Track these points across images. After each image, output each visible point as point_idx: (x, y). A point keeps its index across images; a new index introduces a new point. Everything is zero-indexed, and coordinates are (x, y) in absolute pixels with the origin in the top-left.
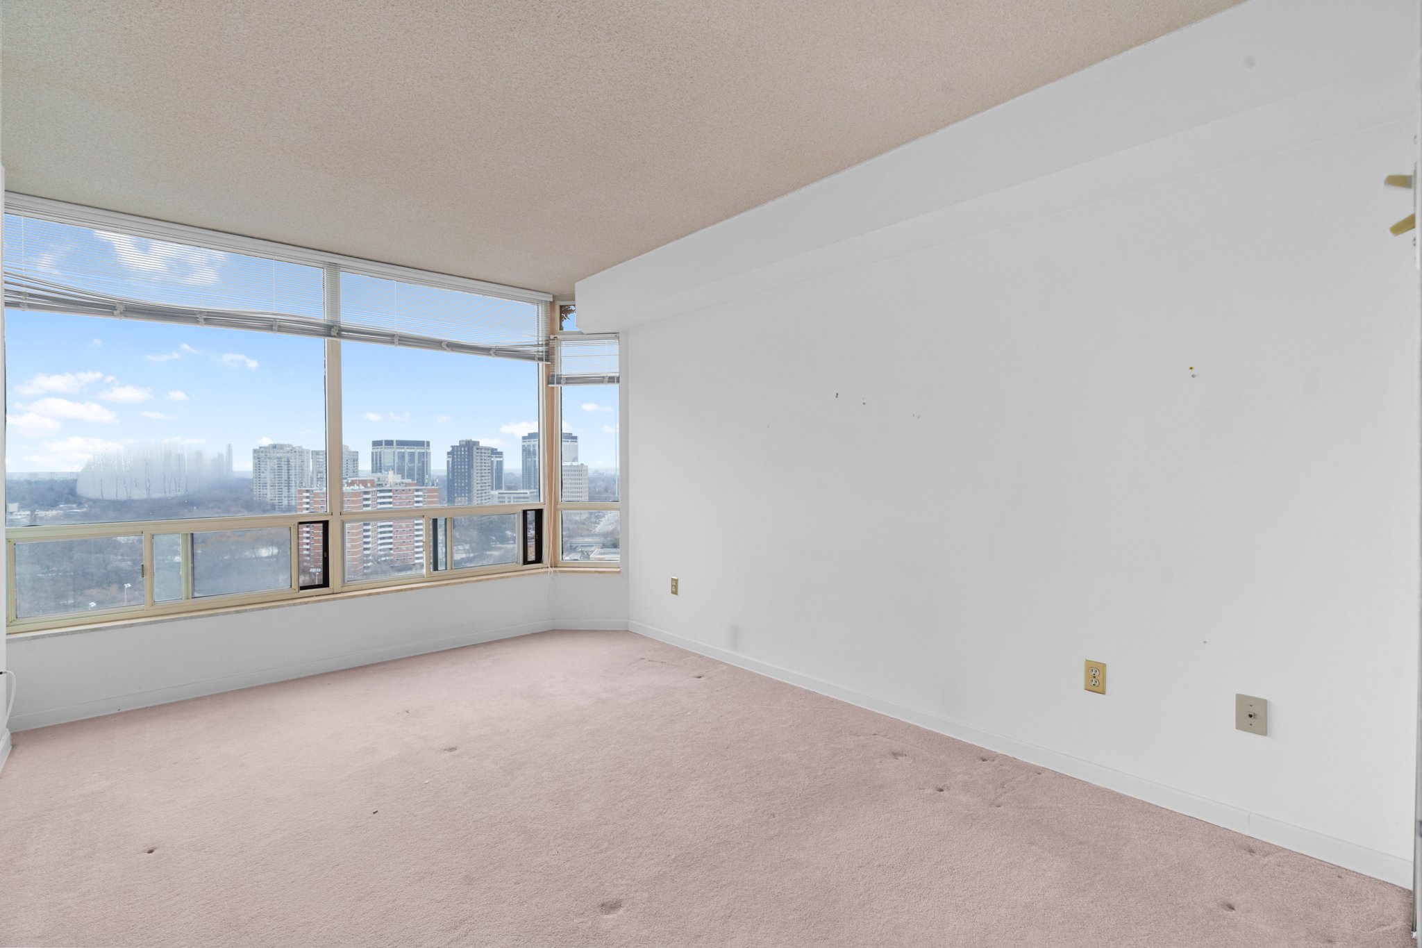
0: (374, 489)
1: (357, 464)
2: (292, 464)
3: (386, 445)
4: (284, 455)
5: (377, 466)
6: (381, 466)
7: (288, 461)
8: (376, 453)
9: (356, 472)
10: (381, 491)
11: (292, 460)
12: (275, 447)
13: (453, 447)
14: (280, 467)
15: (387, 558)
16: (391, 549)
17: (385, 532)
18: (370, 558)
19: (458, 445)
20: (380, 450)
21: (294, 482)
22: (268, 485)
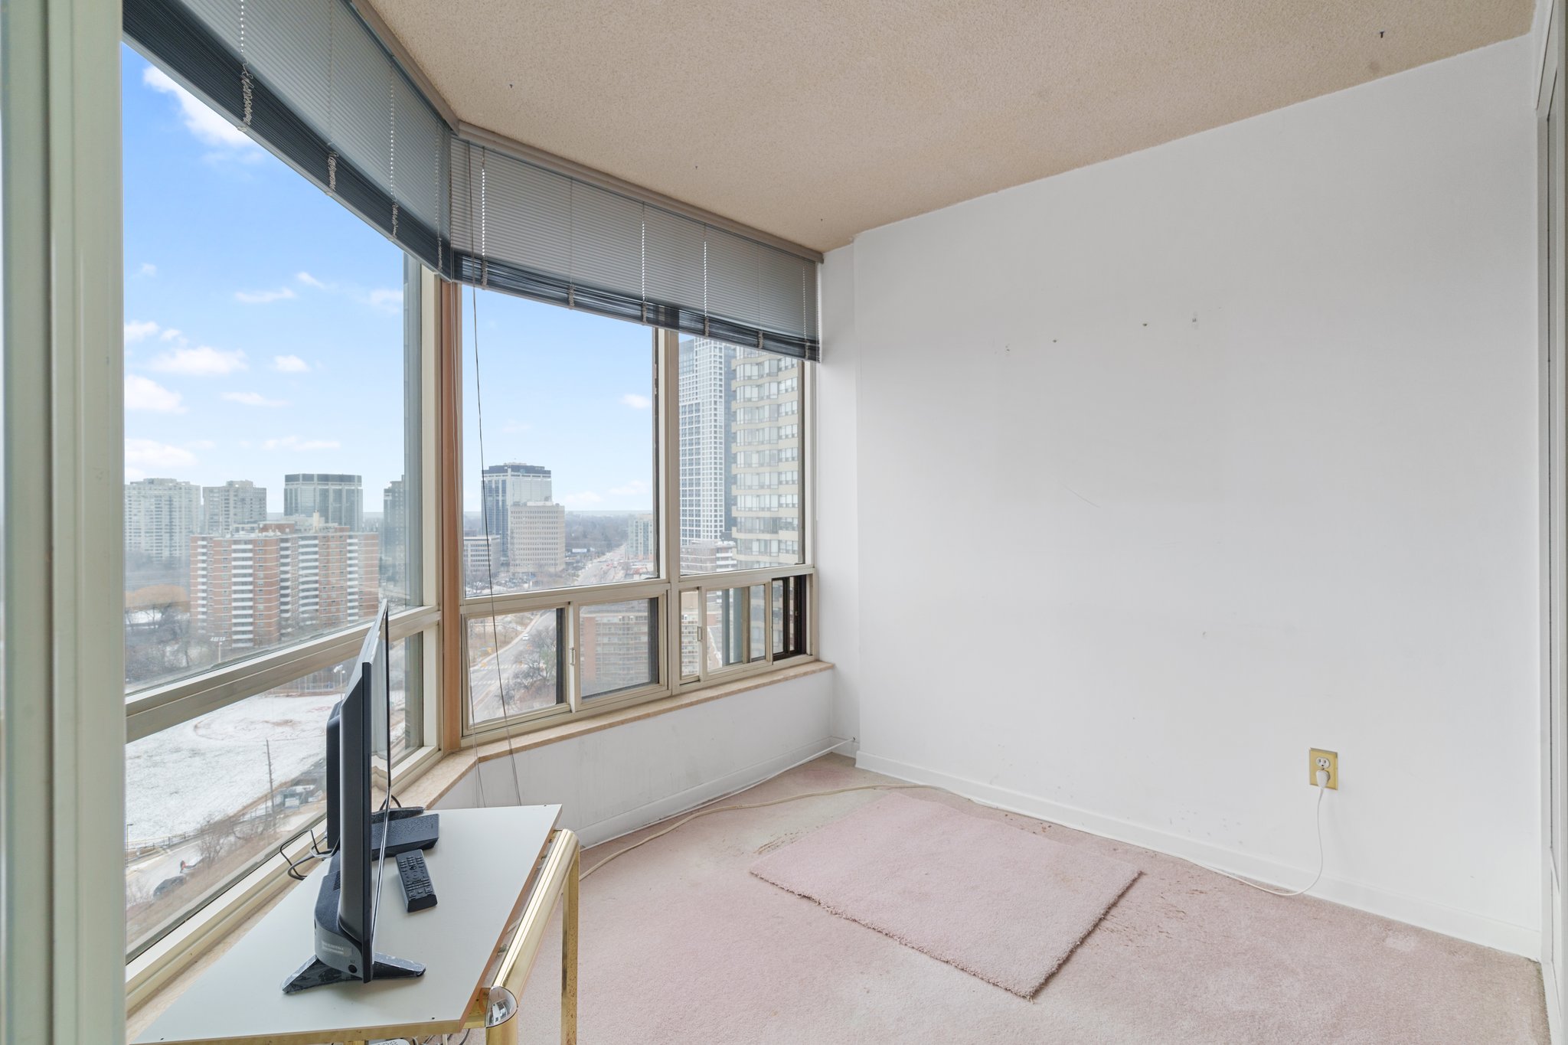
0: (295, 536)
1: (265, 503)
2: (176, 504)
3: (303, 480)
4: (166, 492)
5: (291, 506)
6: (296, 507)
7: (170, 501)
8: (291, 490)
9: (262, 513)
10: (303, 538)
11: (176, 500)
12: (152, 482)
13: (393, 483)
14: (159, 508)
15: (314, 622)
16: (317, 610)
17: (308, 590)
18: (289, 622)
19: (400, 480)
20: (295, 486)
21: (178, 527)
22: (143, 531)
